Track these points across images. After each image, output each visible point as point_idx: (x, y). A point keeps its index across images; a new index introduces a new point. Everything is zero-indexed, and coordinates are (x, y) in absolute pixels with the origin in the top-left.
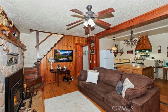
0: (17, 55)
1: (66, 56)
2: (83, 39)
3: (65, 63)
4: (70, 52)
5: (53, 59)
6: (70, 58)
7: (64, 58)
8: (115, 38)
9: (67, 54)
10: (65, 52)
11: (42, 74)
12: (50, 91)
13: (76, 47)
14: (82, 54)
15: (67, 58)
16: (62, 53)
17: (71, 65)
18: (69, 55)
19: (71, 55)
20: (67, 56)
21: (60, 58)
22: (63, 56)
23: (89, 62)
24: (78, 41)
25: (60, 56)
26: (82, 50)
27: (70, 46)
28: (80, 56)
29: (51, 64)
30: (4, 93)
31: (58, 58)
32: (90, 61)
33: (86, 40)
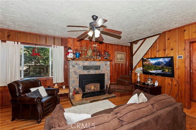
1: (160, 66)
6: (167, 70)
7: (157, 70)
9: (162, 63)
10: (157, 60)
15: (161, 70)
16: (153, 62)
18: (165, 65)
19: (168, 66)
20: (162, 67)
21: (151, 69)
22: (155, 66)
25: (150, 67)
27: (172, 49)
29: (139, 75)
30: (78, 79)
31: (148, 69)
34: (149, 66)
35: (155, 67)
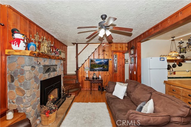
0: (57, 65)
1: (102, 65)
2: (122, 45)
3: (101, 72)
4: (106, 61)
5: (88, 68)
6: (106, 67)
7: (99, 67)
8: (174, 38)
9: (103, 62)
10: (100, 61)
11: (80, 81)
12: (82, 97)
13: (113, 55)
14: (123, 63)
15: (102, 67)
16: (97, 62)
17: (108, 75)
18: (105, 64)
20: (103, 65)
21: (96, 67)
23: (129, 72)
24: (116, 48)
26: (124, 58)
27: (107, 55)
28: (121, 64)
29: (87, 72)
30: (39, 90)
31: (94, 67)
32: (131, 71)
33: (127, 46)
34: (95, 65)
35: (99, 66)
